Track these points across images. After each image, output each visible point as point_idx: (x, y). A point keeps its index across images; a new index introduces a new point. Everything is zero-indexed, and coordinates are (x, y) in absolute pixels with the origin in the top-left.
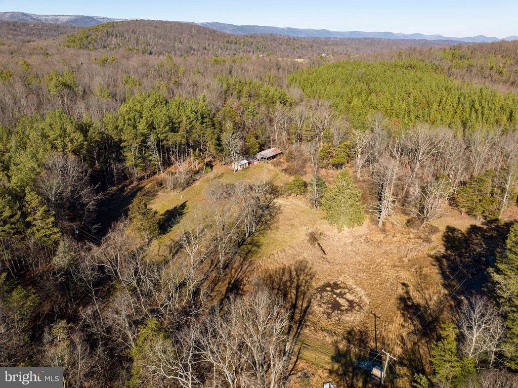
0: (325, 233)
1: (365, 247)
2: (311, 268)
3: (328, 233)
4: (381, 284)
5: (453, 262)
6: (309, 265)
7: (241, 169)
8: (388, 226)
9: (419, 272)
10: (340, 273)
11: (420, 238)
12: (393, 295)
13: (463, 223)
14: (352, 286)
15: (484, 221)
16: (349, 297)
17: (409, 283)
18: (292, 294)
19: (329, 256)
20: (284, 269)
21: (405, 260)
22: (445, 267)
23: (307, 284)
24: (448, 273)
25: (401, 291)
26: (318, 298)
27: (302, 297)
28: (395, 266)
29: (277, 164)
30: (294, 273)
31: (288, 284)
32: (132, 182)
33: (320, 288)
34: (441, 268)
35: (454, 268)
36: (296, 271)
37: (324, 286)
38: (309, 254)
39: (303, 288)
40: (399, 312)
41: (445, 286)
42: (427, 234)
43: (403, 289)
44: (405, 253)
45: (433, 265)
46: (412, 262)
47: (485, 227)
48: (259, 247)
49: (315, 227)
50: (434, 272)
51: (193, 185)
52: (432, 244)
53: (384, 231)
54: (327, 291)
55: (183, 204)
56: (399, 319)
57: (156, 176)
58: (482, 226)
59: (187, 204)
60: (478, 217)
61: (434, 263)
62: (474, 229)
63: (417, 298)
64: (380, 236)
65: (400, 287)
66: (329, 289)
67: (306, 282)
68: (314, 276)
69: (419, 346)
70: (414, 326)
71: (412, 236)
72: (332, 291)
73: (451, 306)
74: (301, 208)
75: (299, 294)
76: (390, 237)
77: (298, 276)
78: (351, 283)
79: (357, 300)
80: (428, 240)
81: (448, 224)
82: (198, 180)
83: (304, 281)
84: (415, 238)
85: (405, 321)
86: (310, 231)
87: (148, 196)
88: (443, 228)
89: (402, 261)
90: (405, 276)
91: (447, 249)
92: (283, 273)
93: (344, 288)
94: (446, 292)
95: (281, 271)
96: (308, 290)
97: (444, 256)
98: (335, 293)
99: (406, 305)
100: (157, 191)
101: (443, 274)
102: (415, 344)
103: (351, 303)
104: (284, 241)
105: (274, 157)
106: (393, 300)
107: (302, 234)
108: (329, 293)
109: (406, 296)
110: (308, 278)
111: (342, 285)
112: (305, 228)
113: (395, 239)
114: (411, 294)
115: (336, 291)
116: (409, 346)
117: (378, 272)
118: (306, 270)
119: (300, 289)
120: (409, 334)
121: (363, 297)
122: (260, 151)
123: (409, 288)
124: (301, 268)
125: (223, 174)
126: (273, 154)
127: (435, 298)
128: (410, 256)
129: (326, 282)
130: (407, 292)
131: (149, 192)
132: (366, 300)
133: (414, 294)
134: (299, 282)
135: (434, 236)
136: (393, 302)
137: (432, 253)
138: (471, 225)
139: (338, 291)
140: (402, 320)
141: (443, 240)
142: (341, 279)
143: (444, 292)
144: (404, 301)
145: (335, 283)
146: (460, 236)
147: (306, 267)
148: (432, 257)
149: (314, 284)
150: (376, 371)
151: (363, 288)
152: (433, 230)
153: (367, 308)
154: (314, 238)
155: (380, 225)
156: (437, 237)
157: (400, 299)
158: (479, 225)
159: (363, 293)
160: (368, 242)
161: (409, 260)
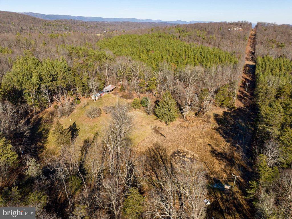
0: (160, 127)
1: (182, 130)
2: (162, 147)
3: (161, 126)
4: (199, 147)
5: (224, 130)
6: (161, 145)
7: (97, 99)
8: (188, 118)
9: (212, 137)
10: (177, 145)
11: (204, 121)
12: (207, 151)
13: (220, 111)
14: (187, 151)
15: (228, 109)
16: (189, 156)
17: (211, 144)
18: (161, 162)
19: (168, 138)
20: (149, 150)
21: (203, 133)
22: (222, 133)
23: (165, 155)
24: (224, 135)
25: (209, 148)
26: (174, 161)
27: (166, 162)
28: (200, 137)
29: (115, 94)
30: (155, 151)
31: (156, 157)
32: (32, 116)
33: (172, 155)
34: (220, 134)
35: (226, 133)
36: (156, 149)
37: (173, 154)
38: (157, 139)
39: (164, 157)
40: (214, 158)
41: (228, 141)
42: (207, 119)
43: (209, 147)
44: (202, 130)
45: (216, 133)
46: (207, 134)
47: (230, 112)
48: (131, 140)
49: (154, 125)
50: (218, 136)
51: (73, 112)
52: (211, 124)
53: (187, 121)
54: (176, 156)
55: (74, 124)
56: (217, 162)
57: (46, 110)
58: (228, 111)
59: (76, 123)
60: (225, 107)
61: (216, 132)
62: (225, 113)
63: (219, 150)
64: (186, 124)
65: (208, 146)
67: (164, 154)
68: (166, 150)
69: (232, 171)
70: (225, 162)
71: (201, 121)
72: (178, 155)
73: (235, 150)
74: (142, 116)
75: (164, 160)
76: (191, 123)
77: (158, 152)
78: (185, 149)
79: (193, 157)
80: (209, 122)
81: (213, 113)
82: (75, 109)
83: (163, 154)
84: (203, 122)
85: (219, 161)
86: (153, 127)
87: (48, 123)
88: (212, 115)
90: (207, 140)
91: (219, 125)
92: (150, 152)
93: (183, 153)
94: (230, 144)
95: (148, 151)
96: (167, 158)
97: (219, 128)
98: (181, 156)
99: (216, 154)
100: (52, 119)
101: (223, 136)
102: (230, 170)
103: (191, 159)
104: (142, 135)
105: (112, 90)
106: (208, 153)
107: (149, 130)
108: (177, 157)
109: (213, 150)
110: (163, 151)
111: (182, 151)
112: (150, 126)
113: (194, 124)
114: (215, 148)
115: (180, 155)
116: (228, 172)
117: (194, 141)
118: (161, 148)
119: (163, 158)
120: (225, 167)
121: (195, 155)
122: (104, 88)
123: (212, 146)
124: (158, 147)
125: (88, 103)
126: (112, 88)
127: (226, 148)
128: (205, 130)
129: (173, 151)
130: (213, 148)
131: (47, 120)
132: (197, 156)
133: (216, 148)
134: (161, 154)
135: (210, 119)
136: (209, 155)
137: (213, 127)
138: (224, 112)
139: (181, 155)
140: (218, 161)
141: (215, 121)
142: (179, 148)
143: (228, 144)
144: (213, 152)
145: (178, 151)
146: (221, 117)
147: (160, 146)
148: (214, 129)
149: (168, 154)
150: (226, 187)
151: (192, 150)
152: (209, 117)
153: (199, 160)
154: (156, 131)
155: (185, 118)
156: (212, 120)
157: (211, 151)
158: (226, 111)
159: (193, 153)
160: (183, 128)
161: (205, 133)
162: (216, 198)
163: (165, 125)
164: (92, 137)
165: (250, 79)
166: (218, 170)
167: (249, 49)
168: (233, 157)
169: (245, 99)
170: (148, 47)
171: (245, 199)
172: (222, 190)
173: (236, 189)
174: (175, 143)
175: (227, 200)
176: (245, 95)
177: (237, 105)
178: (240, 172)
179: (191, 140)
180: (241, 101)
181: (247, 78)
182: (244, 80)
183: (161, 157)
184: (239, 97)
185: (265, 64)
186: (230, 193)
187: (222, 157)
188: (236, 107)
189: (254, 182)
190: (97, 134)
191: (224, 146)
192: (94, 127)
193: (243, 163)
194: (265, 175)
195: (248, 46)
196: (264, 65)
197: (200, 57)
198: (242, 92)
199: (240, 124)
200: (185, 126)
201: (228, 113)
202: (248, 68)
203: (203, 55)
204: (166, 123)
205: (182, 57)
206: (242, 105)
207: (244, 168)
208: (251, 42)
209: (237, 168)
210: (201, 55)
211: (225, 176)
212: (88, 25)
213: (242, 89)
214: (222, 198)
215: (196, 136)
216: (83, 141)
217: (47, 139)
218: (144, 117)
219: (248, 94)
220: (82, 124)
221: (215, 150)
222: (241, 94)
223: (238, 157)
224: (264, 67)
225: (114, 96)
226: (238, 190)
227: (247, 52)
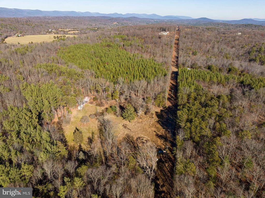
1: (139, 125)
3: (127, 124)
4: (150, 133)
5: (162, 121)
8: (141, 116)
9: (156, 127)
10: (138, 134)
11: (150, 117)
13: (158, 110)
16: (145, 139)
18: (132, 144)
19: (132, 130)
20: (124, 138)
21: (150, 125)
25: (155, 133)
26: (138, 142)
27: (134, 143)
28: (149, 127)
30: (127, 138)
31: (128, 141)
33: (136, 140)
34: (160, 124)
35: (163, 123)
36: (127, 137)
38: (126, 132)
39: (133, 141)
40: (158, 138)
41: (164, 128)
44: (149, 123)
46: (153, 125)
49: (123, 123)
50: (159, 126)
53: (141, 118)
54: (138, 140)
56: (159, 140)
59: (77, 128)
60: (161, 107)
61: (158, 123)
63: (160, 134)
64: (141, 120)
65: (154, 132)
66: (138, 139)
70: (163, 140)
71: (148, 117)
73: (167, 133)
74: (114, 118)
76: (143, 119)
77: (129, 139)
78: (142, 136)
79: (147, 139)
80: (153, 118)
81: (155, 111)
86: (122, 125)
88: (154, 113)
89: (150, 126)
90: (153, 129)
91: (158, 119)
97: (159, 121)
98: (141, 140)
99: (158, 136)
100: (61, 127)
101: (161, 125)
102: (166, 144)
103: (146, 140)
106: (154, 136)
110: (132, 138)
111: (141, 137)
112: (120, 124)
113: (145, 120)
117: (147, 130)
120: (163, 142)
125: (77, 113)
127: (163, 132)
128: (151, 123)
129: (136, 138)
130: (156, 133)
133: (158, 133)
136: (155, 138)
138: (160, 110)
139: (141, 139)
141: (156, 116)
142: (139, 135)
143: (164, 130)
144: (157, 135)
145: (139, 137)
146: (159, 114)
147: (129, 135)
148: (156, 122)
149: (134, 139)
150: (164, 151)
151: (146, 136)
152: (152, 114)
153: (150, 140)
154: (125, 126)
155: (139, 117)
156: (154, 116)
158: (162, 109)
159: (147, 137)
160: (139, 123)
161: (152, 125)
162: (160, 157)
163: (129, 122)
164: (91, 136)
165: (175, 84)
166: (160, 144)
167: (174, 54)
168: (166, 137)
169: (172, 100)
170: (102, 58)
171: (172, 156)
172: (163, 153)
173: (169, 152)
174: (137, 133)
175: (165, 157)
176: (172, 97)
177: (168, 105)
178: (170, 144)
179: (144, 130)
180: (170, 102)
181: (173, 83)
182: (171, 85)
183: (131, 141)
184: (169, 99)
185: (183, 75)
186: (166, 154)
187: (161, 137)
188: (167, 106)
189: (175, 148)
190: (93, 133)
191: (162, 131)
192: (89, 129)
193: (171, 139)
194: (179, 144)
195: (174, 51)
196: (182, 75)
197: (142, 69)
198: (170, 95)
199: (169, 117)
200: (140, 121)
201: (163, 110)
202: (173, 75)
203: (144, 67)
204: (129, 121)
206: (171, 105)
207: (172, 141)
208: (176, 47)
209: (169, 142)
210: (143, 66)
211: (163, 146)
213: (170, 93)
214: (163, 157)
215: (147, 127)
216: (87, 139)
218: (116, 119)
219: (174, 96)
220: (81, 129)
221: (158, 134)
222: (169, 97)
223: (169, 136)
224: (182, 77)
226: (170, 152)
227: (173, 56)
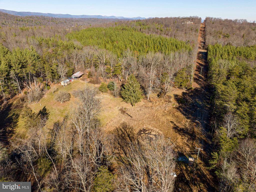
0: (126, 108)
1: (146, 110)
2: (129, 126)
3: (128, 107)
4: (163, 124)
5: (184, 108)
6: (128, 124)
7: (67, 85)
8: (152, 99)
9: (174, 115)
10: (143, 124)
11: (166, 101)
12: (170, 127)
13: (179, 92)
14: (151, 128)
15: (186, 90)
16: (154, 133)
17: (173, 121)
18: (128, 139)
19: (134, 118)
20: (117, 129)
21: (165, 111)
22: (182, 111)
23: (132, 133)
24: (185, 113)
25: (172, 125)
26: (141, 138)
27: (133, 139)
28: (163, 115)
29: (83, 80)
30: (123, 130)
31: (123, 135)
32: (2, 102)
34: (181, 111)
35: (186, 111)
36: (123, 128)
37: (139, 132)
38: (124, 119)
39: (131, 135)
40: (177, 134)
41: (188, 118)
42: (168, 99)
43: (172, 124)
44: (164, 109)
45: (177, 111)
46: (169, 112)
47: (188, 92)
48: (99, 121)
49: (121, 106)
50: (179, 114)
51: (43, 97)
52: (172, 103)
53: (151, 102)
54: (142, 134)
55: (44, 108)
56: (179, 137)
57: (17, 96)
58: (186, 92)
59: (46, 108)
60: (184, 88)
61: (177, 110)
62: (184, 93)
63: (181, 126)
64: (150, 104)
65: (171, 123)
66: (142, 132)
67: (131, 132)
68: (132, 128)
69: (194, 145)
70: (187, 137)
71: (163, 101)
72: (144, 133)
73: (195, 125)
74: (109, 98)
75: (131, 138)
76: (154, 103)
77: (126, 131)
78: (150, 127)
79: (157, 134)
80: (170, 102)
81: (173, 94)
82: (45, 94)
83: (130, 132)
84: (164, 102)
85: (182, 136)
86: (119, 108)
87: (18, 108)
88: (172, 96)
89: (164, 113)
90: (170, 118)
91: (179, 104)
92: (118, 131)
93: (149, 130)
94: (190, 120)
95: (116, 130)
96: (134, 135)
97: (179, 107)
98: (146, 134)
99: (178, 130)
100: (22, 104)
101: (183, 114)
102: (192, 144)
103: (155, 135)
104: (110, 116)
105: (81, 76)
106: (171, 130)
107: (116, 111)
108: (143, 134)
109: (175, 126)
110: (130, 130)
111: (147, 129)
112: (117, 107)
113: (157, 104)
114: (177, 125)
115: (146, 132)
116: (191, 146)
117: (158, 119)
118: (128, 127)
119: (130, 136)
120: (187, 141)
121: (159, 132)
122: (73, 74)
123: (174, 123)
124: (125, 126)
125: (58, 89)
126: (80, 75)
127: (187, 124)
128: (167, 109)
129: (139, 130)
130: (175, 125)
131: (17, 106)
132: (161, 133)
133: (178, 125)
134: (128, 133)
135: (171, 99)
136: (172, 131)
137: (174, 106)
138: (182, 92)
139: (147, 132)
140: (181, 136)
141: (175, 100)
142: (144, 127)
143: (189, 120)
144: (176, 128)
145: (143, 129)
146: (180, 97)
147: (127, 126)
148: (175, 108)
149: (135, 132)
150: (190, 159)
151: (156, 128)
152: (170, 97)
153: (163, 136)
154: (123, 111)
155: (148, 99)
156: (172, 100)
157: (174, 128)
158: (185, 91)
159: (158, 130)
160: (147, 108)
161: (167, 111)
162: (181, 170)
163: (131, 106)
164: (61, 120)
165: (203, 64)
166: (181, 144)
167: (200, 39)
168: (194, 132)
169: (200, 80)
170: (112, 38)
171: (208, 170)
172: (186, 162)
173: (199, 161)
174: (141, 122)
175: (192, 172)
176: (200, 77)
177: (194, 86)
178: (201, 145)
179: (155, 118)
180: (197, 83)
181: (201, 63)
182: (198, 64)
183: (129, 135)
184: (195, 80)
185: (216, 51)
186: (193, 165)
187: (184, 132)
188: (193, 88)
189: (216, 154)
190: (66, 118)
191: (185, 123)
192: (64, 110)
193: (203, 137)
195: (200, 37)
196: (214, 51)
197: (159, 46)
198: (197, 75)
199: (197, 102)
200: (149, 106)
201: (186, 93)
202: (201, 55)
203: (162, 44)
204: (132, 104)
205: (143, 46)
206: (198, 86)
207: (204, 141)
208: (201, 33)
209: (199, 141)
210: (160, 44)
211: (188, 149)
212: (57, 21)
213: (197, 73)
214: (187, 170)
215: (159, 115)
216: (53, 124)
217: (17, 123)
218: (111, 100)
219: (203, 77)
220: (52, 109)
221: (177, 127)
222: (196, 77)
223: (199, 132)
224: (215, 53)
225: (83, 82)
226: (201, 162)
227: (199, 41)
